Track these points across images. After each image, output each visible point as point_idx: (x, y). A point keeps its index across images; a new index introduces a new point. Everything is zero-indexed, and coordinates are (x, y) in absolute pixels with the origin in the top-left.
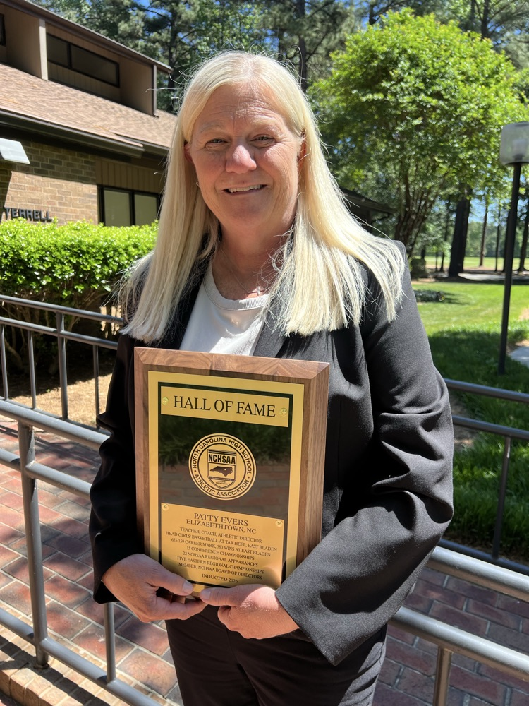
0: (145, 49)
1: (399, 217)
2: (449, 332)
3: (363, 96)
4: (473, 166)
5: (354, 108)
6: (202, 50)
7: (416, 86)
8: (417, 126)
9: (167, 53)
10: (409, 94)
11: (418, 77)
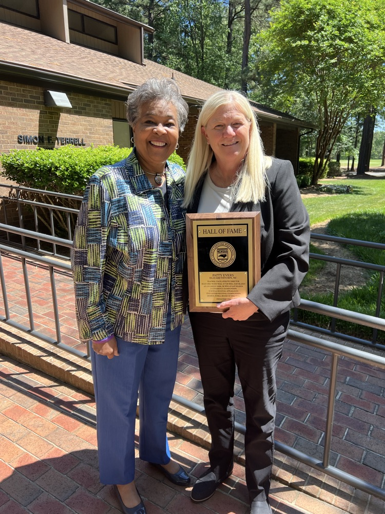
0: (131, 11)
1: (320, 132)
2: (354, 214)
3: (293, 42)
4: (376, 92)
5: (287, 51)
6: (173, 10)
7: (333, 33)
8: (333, 63)
9: (147, 14)
10: (328, 40)
11: (334, 27)
